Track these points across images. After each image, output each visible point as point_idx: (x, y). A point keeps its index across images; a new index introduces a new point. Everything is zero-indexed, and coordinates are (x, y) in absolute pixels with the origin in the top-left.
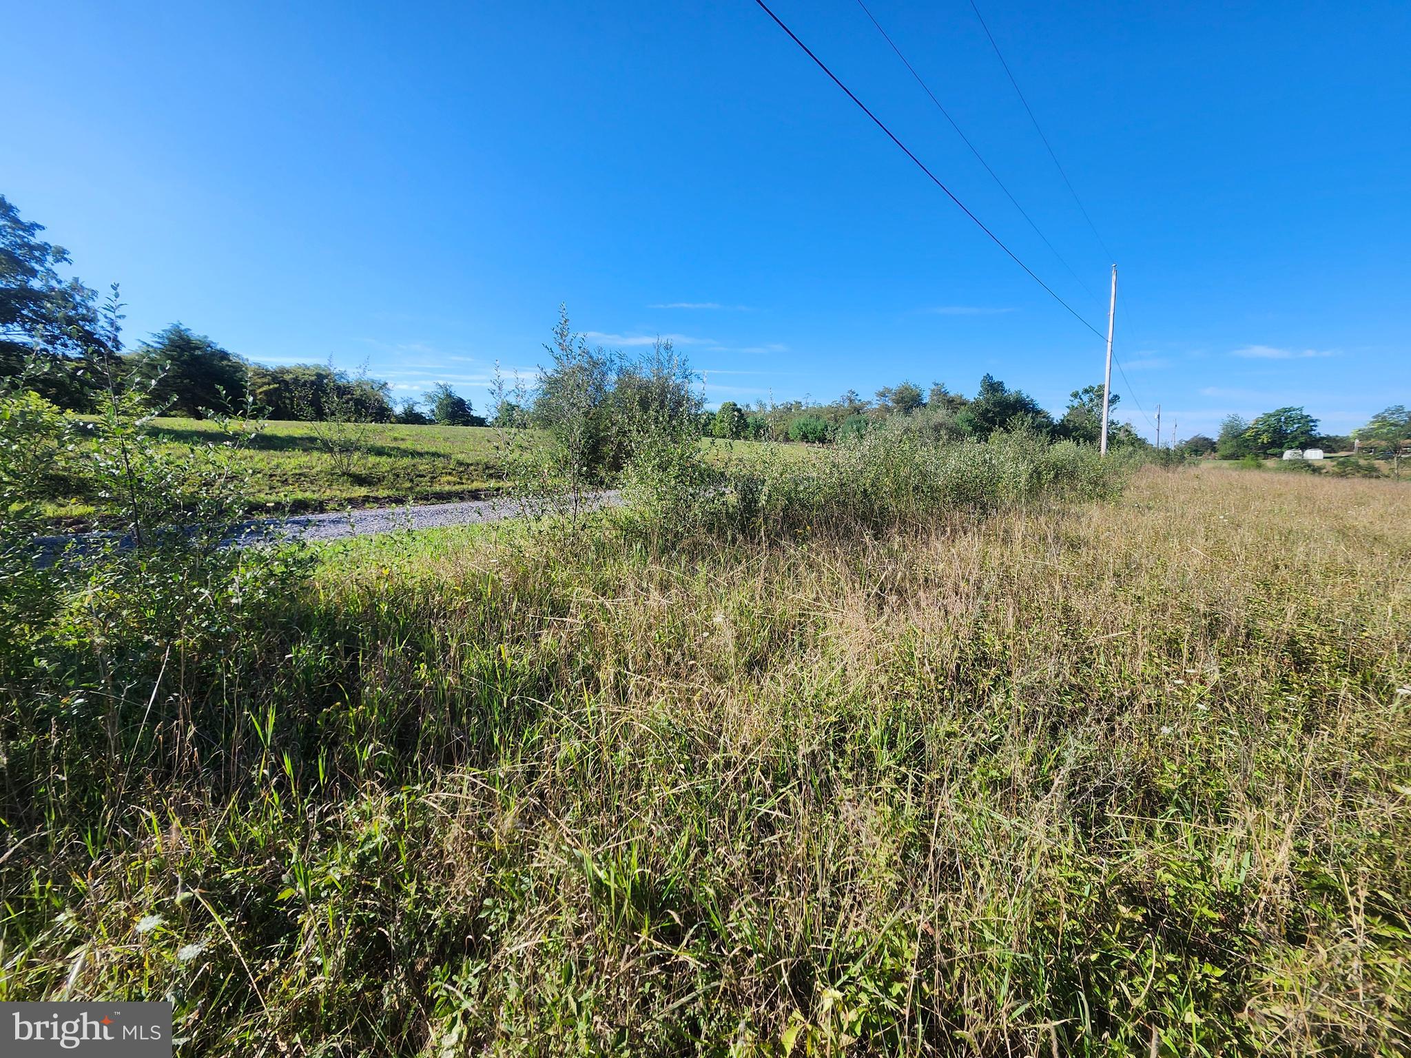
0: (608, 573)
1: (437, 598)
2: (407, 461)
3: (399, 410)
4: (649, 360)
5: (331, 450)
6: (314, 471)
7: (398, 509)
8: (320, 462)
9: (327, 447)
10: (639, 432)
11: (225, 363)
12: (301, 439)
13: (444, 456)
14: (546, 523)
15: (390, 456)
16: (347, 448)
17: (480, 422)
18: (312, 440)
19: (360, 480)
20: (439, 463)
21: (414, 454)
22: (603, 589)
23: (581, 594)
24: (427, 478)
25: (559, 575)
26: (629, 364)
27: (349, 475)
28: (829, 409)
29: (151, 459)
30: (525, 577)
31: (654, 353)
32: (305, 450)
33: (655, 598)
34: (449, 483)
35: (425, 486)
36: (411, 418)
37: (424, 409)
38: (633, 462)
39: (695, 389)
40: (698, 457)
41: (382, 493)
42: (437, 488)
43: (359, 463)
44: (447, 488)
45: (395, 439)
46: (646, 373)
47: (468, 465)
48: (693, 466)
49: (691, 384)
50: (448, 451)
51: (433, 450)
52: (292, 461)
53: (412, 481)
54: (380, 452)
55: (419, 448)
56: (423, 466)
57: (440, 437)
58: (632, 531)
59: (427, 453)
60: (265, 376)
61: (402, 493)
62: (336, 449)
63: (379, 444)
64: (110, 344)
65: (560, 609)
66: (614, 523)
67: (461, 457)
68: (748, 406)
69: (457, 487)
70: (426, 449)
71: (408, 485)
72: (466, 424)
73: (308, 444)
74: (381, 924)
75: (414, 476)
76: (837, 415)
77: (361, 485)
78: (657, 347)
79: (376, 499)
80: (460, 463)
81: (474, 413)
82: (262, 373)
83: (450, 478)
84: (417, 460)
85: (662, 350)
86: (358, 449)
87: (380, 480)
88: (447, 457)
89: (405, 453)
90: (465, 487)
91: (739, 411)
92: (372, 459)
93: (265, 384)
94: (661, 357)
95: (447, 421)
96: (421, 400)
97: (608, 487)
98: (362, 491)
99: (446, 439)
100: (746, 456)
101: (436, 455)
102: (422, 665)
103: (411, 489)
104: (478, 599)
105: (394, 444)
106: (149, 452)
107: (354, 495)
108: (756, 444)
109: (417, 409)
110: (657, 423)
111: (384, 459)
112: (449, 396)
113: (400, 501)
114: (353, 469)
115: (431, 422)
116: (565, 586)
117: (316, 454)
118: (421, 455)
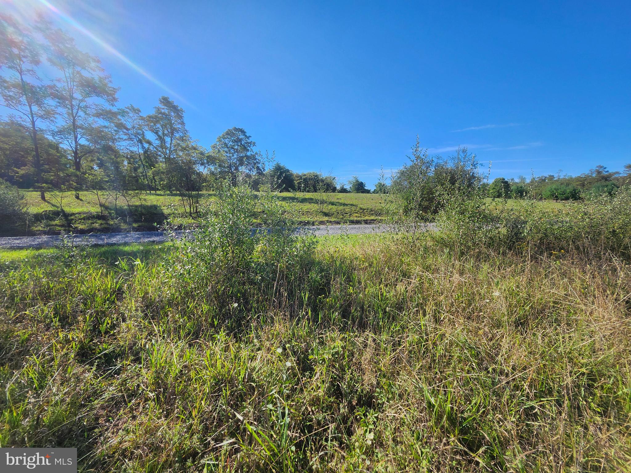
0: (430, 261)
1: (355, 262)
2: (341, 207)
3: (338, 187)
4: (453, 159)
5: (317, 203)
6: (312, 211)
7: (338, 226)
8: (314, 207)
9: (316, 202)
10: (448, 195)
11: (288, 173)
12: (309, 199)
13: (355, 206)
14: (400, 236)
15: (336, 205)
16: (323, 202)
17: (368, 192)
18: (312, 199)
19: (326, 214)
20: (353, 208)
21: (344, 205)
22: (427, 268)
23: (417, 270)
24: (348, 214)
25: (406, 259)
26: (442, 161)
27: (322, 212)
28: (578, 179)
29: (277, 205)
30: (391, 258)
31: (456, 155)
32: (309, 203)
33: (456, 277)
34: (356, 217)
35: (347, 217)
36: (343, 191)
37: (348, 187)
38: (444, 209)
39: (479, 171)
40: (483, 207)
41: (333, 219)
42: (352, 218)
43: (326, 208)
44: (355, 219)
45: (338, 199)
46: (450, 166)
47: (364, 209)
48: (479, 212)
49: (476, 170)
50: (357, 203)
51: (351, 203)
52: (306, 207)
53: (343, 215)
54: (333, 204)
55: (346, 202)
56: (347, 209)
57: (353, 198)
58: (443, 243)
59: (349, 204)
60: (298, 177)
61: (339, 220)
62: (319, 203)
63: (332, 201)
64: (262, 170)
65: (406, 275)
66: (433, 238)
67: (361, 206)
68: (512, 179)
69: (359, 219)
70: (348, 203)
71: (342, 217)
72: (363, 192)
73: (310, 201)
74: (339, 381)
75: (344, 213)
76: (584, 182)
77: (326, 216)
78: (458, 152)
79: (331, 222)
80: (361, 209)
81: (366, 188)
82: (298, 176)
83: (356, 215)
84: (345, 207)
85: (461, 153)
86: (326, 202)
87: (332, 215)
88: (356, 206)
89: (341, 204)
90: (362, 218)
91: (506, 182)
92: (330, 207)
93: (298, 180)
94: (460, 157)
95: (355, 191)
96: (347, 183)
97: (431, 222)
98: (326, 219)
99: (356, 199)
100: (515, 208)
101: (352, 205)
102: (351, 287)
103: (342, 218)
104: (370, 265)
105: (337, 201)
106: (277, 203)
107: (324, 220)
108: (522, 201)
109: (345, 187)
110: (459, 190)
111: (334, 206)
112: (357, 181)
113: (338, 223)
114: (324, 210)
115: (349, 192)
116: (408, 265)
117: (313, 204)
118: (347, 205)
